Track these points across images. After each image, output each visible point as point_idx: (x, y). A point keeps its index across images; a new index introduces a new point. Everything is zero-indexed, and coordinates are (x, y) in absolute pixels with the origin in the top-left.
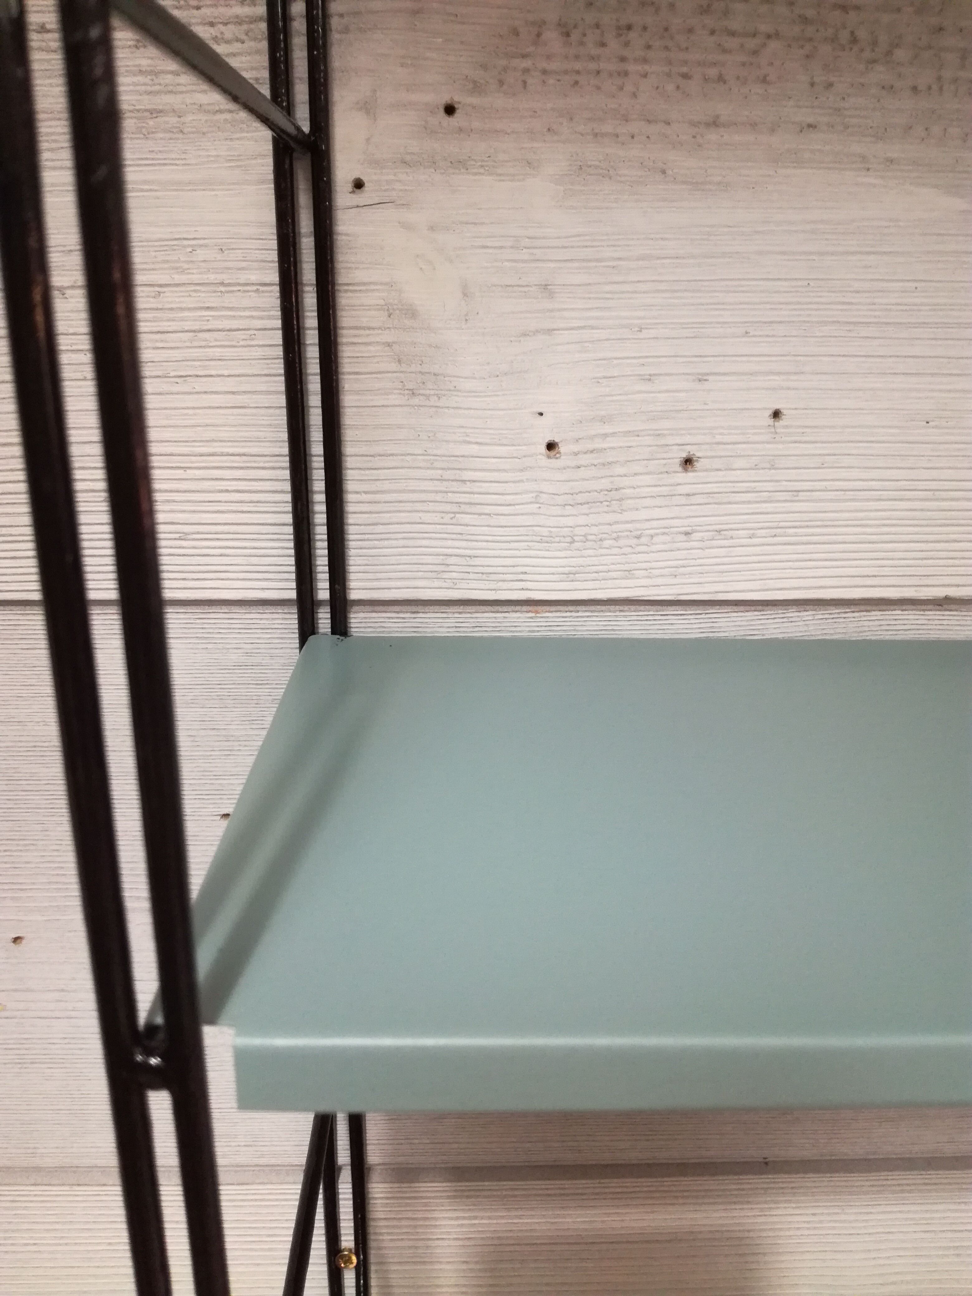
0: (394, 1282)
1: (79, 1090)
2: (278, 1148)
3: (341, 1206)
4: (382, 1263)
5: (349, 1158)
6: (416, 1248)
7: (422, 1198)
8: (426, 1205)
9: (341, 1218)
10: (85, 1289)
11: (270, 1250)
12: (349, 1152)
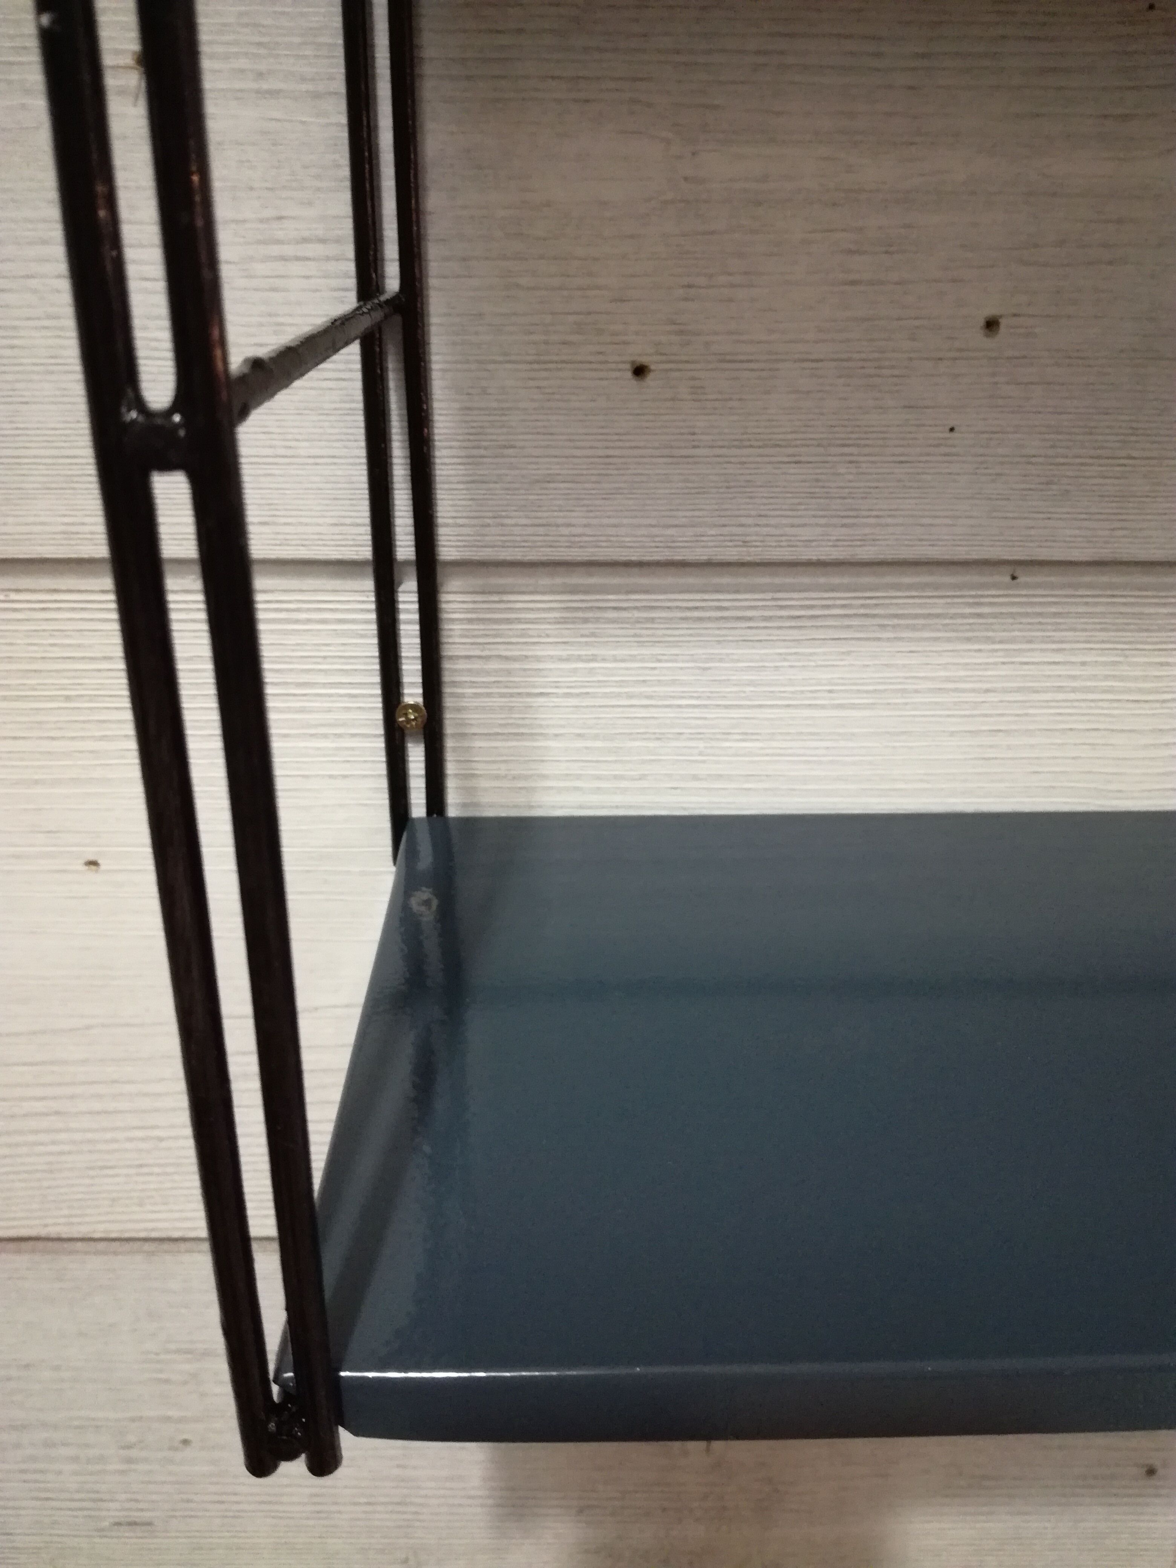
0: (480, 769)
1: (11, 422)
2: (310, 529)
3: (402, 633)
4: (463, 735)
5: (413, 549)
6: (511, 709)
7: (519, 621)
8: (523, 634)
9: (403, 654)
10: (36, 777)
11: (302, 710)
12: (412, 537)
